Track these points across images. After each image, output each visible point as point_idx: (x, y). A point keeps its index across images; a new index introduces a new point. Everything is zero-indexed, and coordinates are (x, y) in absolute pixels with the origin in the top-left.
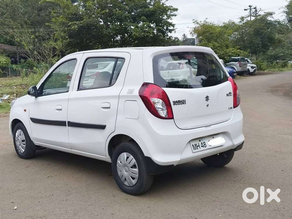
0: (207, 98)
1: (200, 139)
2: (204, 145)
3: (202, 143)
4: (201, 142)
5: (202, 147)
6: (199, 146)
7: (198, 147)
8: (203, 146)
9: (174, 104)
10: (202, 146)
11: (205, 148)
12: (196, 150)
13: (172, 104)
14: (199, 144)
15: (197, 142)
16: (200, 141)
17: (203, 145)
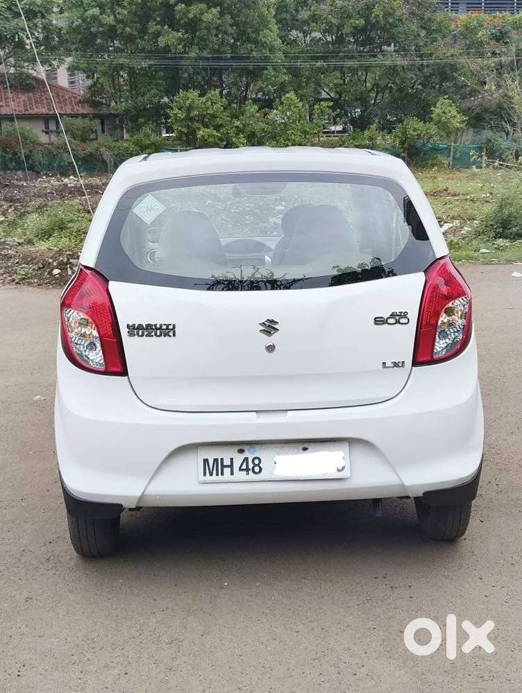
0: (270, 327)
1: (245, 448)
2: (254, 467)
3: (246, 459)
4: (246, 454)
5: (241, 469)
6: (231, 466)
7: (227, 471)
8: (247, 470)
9: (131, 334)
10: (244, 467)
11: (252, 476)
12: (214, 477)
13: (124, 331)
14: (232, 460)
15: (226, 455)
16: (241, 451)
17: (251, 466)
